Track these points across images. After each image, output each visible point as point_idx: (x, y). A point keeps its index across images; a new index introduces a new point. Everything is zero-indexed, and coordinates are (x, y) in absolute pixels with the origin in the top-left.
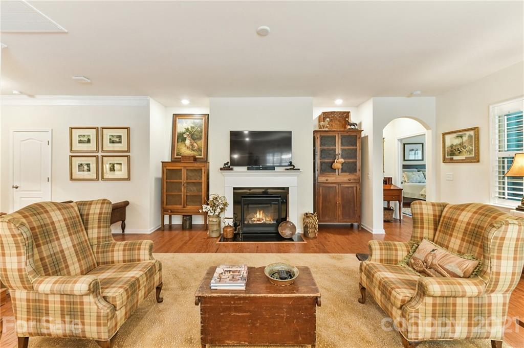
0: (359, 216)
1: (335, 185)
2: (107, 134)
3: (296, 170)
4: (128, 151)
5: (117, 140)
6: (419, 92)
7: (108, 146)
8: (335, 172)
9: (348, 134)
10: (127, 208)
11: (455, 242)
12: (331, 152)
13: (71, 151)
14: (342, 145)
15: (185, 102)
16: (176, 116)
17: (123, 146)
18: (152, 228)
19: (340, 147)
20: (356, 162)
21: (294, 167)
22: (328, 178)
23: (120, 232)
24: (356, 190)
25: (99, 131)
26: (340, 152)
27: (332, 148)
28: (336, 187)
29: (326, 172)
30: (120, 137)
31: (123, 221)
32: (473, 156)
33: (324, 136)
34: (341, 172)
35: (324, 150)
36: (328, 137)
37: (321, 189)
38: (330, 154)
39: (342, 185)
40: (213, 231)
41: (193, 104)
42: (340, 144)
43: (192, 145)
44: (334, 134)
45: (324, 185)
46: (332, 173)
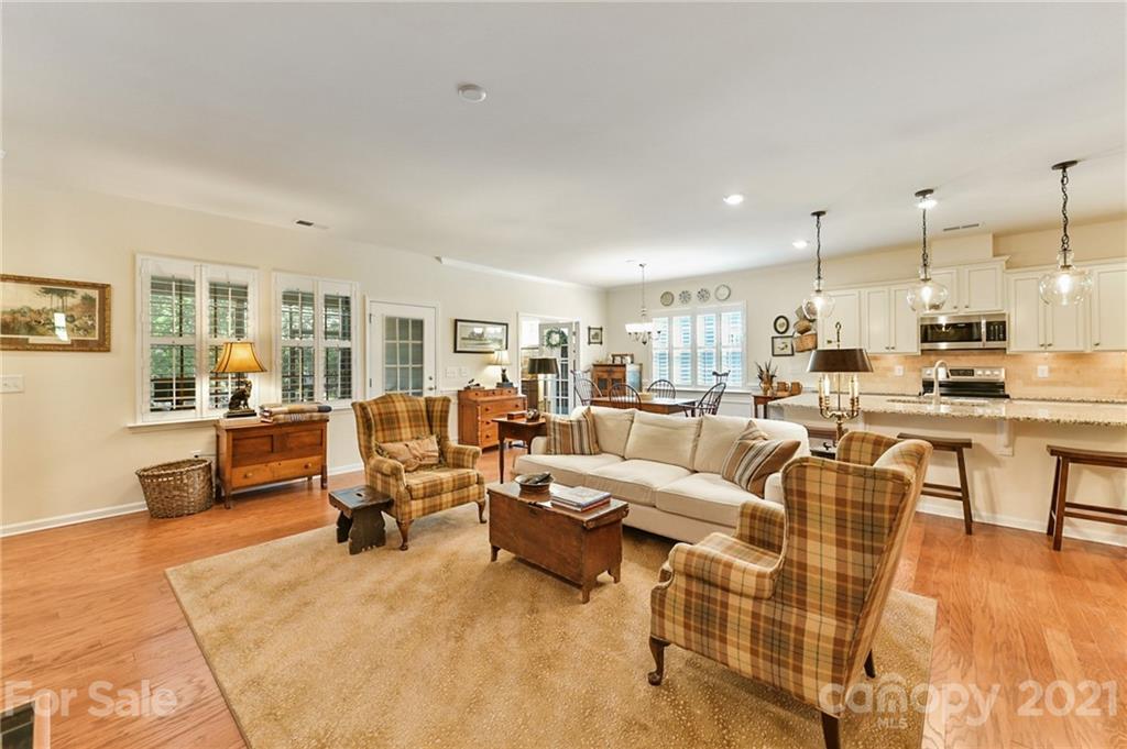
11: (406, 432)
32: (97, 338)
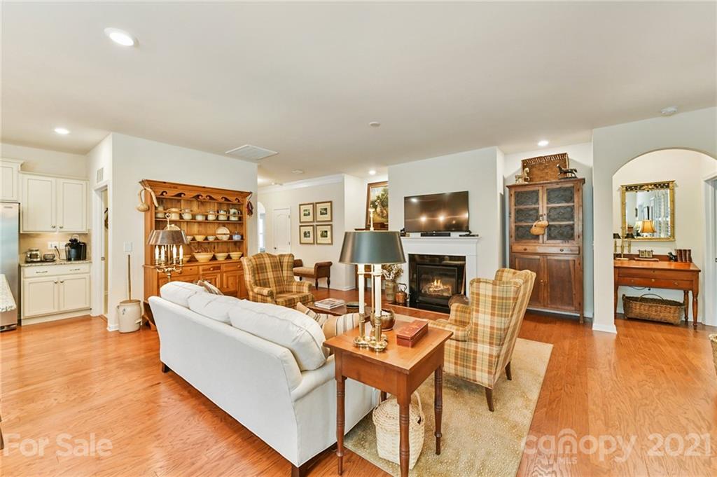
0: (580, 304)
1: (538, 257)
2: (319, 207)
3: (473, 236)
4: (331, 221)
5: (325, 212)
6: (671, 109)
7: (320, 217)
8: (539, 239)
9: (558, 186)
10: (331, 267)
12: (531, 213)
13: (300, 222)
14: (549, 201)
15: (372, 172)
16: (370, 185)
17: (327, 217)
18: (348, 287)
19: (545, 205)
20: (574, 224)
21: (470, 232)
22: (527, 247)
23: (327, 287)
24: (574, 265)
25: (314, 205)
26: (545, 212)
27: (533, 206)
28: (539, 259)
29: (525, 239)
30: (326, 209)
31: (329, 278)
33: (521, 192)
34: (548, 239)
35: (521, 210)
36: (527, 192)
37: (517, 260)
38: (530, 215)
39: (549, 257)
40: (388, 295)
41: (378, 173)
42: (545, 201)
43: (382, 212)
44: (537, 188)
45: (522, 256)
46: (533, 241)
